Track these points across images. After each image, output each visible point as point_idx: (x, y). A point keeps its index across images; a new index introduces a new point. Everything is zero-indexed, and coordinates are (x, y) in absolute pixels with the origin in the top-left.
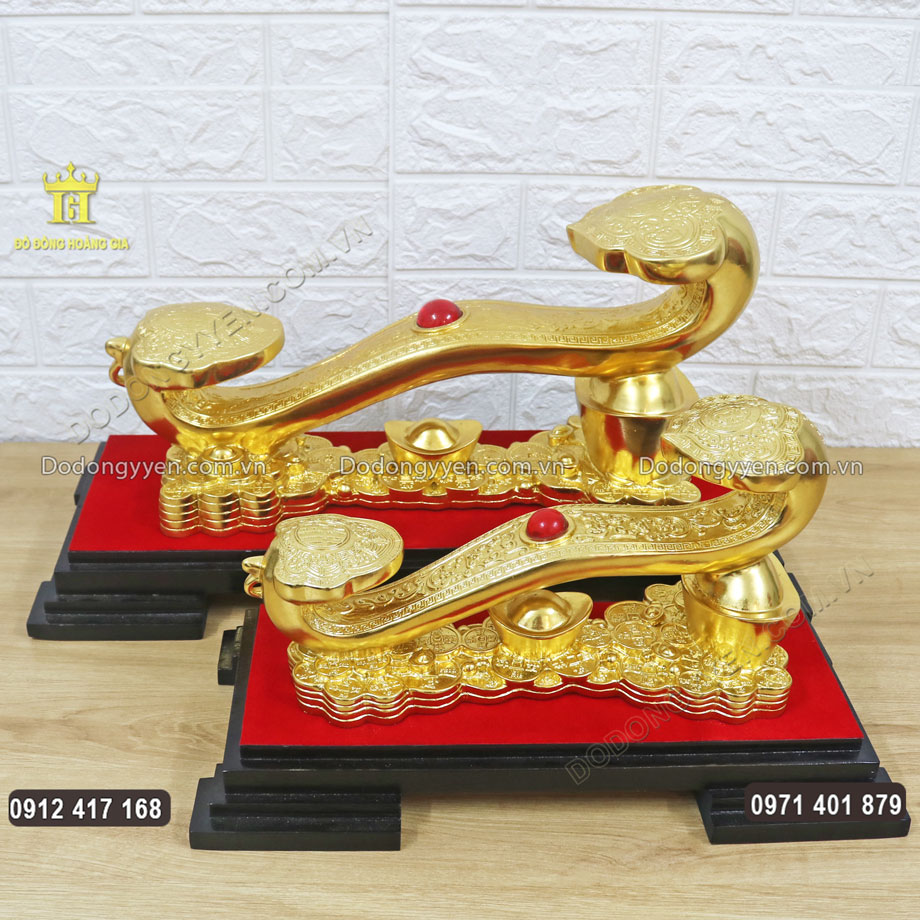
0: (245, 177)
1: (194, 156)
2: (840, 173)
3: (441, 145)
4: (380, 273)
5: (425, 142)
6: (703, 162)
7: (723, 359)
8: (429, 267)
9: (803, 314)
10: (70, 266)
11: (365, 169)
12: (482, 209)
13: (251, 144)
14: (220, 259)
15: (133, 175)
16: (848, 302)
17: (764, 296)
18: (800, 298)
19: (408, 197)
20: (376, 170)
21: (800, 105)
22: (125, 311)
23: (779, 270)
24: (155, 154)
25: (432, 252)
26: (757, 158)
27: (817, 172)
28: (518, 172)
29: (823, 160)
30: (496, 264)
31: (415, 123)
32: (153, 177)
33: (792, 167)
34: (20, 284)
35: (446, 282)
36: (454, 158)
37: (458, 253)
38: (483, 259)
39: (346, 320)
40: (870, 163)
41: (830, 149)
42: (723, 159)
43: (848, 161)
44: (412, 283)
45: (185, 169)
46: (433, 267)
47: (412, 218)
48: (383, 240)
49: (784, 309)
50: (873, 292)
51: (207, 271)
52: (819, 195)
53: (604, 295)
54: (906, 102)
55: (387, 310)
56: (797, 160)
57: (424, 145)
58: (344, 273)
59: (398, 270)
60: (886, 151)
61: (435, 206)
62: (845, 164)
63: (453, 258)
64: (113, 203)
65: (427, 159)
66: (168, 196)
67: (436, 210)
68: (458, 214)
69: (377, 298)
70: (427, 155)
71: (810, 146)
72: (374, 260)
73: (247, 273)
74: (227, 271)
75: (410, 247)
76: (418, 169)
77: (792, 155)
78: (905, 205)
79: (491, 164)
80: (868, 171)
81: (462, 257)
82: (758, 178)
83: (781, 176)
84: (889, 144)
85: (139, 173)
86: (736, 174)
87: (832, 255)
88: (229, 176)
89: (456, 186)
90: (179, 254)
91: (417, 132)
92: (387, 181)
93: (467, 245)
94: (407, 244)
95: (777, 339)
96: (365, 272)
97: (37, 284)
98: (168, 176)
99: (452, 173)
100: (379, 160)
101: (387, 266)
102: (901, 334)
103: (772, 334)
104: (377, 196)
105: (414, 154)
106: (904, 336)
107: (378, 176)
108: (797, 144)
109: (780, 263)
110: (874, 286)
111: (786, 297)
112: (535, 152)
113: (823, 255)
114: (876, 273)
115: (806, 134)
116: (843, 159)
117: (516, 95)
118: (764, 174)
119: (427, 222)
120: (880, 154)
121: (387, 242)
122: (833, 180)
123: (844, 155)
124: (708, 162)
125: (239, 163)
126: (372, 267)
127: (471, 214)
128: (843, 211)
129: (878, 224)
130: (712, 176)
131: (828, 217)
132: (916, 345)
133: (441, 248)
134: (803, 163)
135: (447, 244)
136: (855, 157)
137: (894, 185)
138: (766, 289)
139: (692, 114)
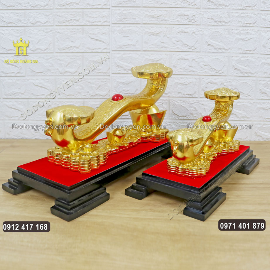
1: (66, 70)
2: (213, 73)
3: (122, 67)
5: (118, 66)
7: (190, 119)
9: (208, 107)
10: (38, 96)
11: (105, 73)
12: (131, 82)
14: (71, 94)
15: (53, 74)
17: (198, 103)
18: (207, 103)
19: (114, 79)
20: (107, 73)
21: (203, 57)
22: (50, 106)
23: (201, 96)
24: (58, 69)
26: (194, 70)
27: (208, 73)
29: (209, 70)
31: (116, 62)
32: (57, 75)
33: (202, 72)
34: (26, 100)
36: (125, 70)
37: (126, 93)
40: (220, 71)
41: (211, 67)
42: (186, 70)
43: (215, 70)
45: (64, 73)
47: (116, 84)
48: (109, 90)
49: (203, 106)
51: (69, 97)
52: (209, 78)
53: (161, 103)
54: (227, 57)
57: (118, 67)
58: (100, 97)
60: (224, 68)
61: (121, 81)
63: (125, 94)
64: (47, 81)
65: (119, 70)
66: (60, 79)
67: (121, 82)
68: (126, 83)
71: (206, 67)
73: (78, 97)
74: (73, 97)
75: (115, 91)
76: (117, 73)
77: (202, 69)
78: (229, 81)
80: (220, 73)
83: (199, 74)
84: (224, 66)
85: (54, 74)
86: (189, 73)
88: (74, 74)
89: (125, 77)
90: (62, 93)
91: (116, 64)
92: (110, 76)
93: (128, 90)
94: (114, 90)
95: (202, 113)
97: (30, 100)
98: (61, 75)
99: (125, 74)
100: (108, 71)
103: (201, 112)
104: (108, 79)
105: (116, 69)
107: (108, 74)
108: (203, 66)
111: (203, 103)
115: (205, 64)
118: (196, 73)
119: (119, 85)
120: (222, 68)
121: (110, 90)
122: (212, 75)
123: (214, 69)
124: (183, 71)
126: (106, 96)
127: (129, 83)
128: (215, 82)
129: (223, 85)
130: (184, 74)
131: (211, 84)
132: (235, 115)
133: (122, 91)
134: (204, 71)
135: (124, 90)
136: (216, 69)
137: (226, 76)
138: (198, 101)
139: (179, 60)
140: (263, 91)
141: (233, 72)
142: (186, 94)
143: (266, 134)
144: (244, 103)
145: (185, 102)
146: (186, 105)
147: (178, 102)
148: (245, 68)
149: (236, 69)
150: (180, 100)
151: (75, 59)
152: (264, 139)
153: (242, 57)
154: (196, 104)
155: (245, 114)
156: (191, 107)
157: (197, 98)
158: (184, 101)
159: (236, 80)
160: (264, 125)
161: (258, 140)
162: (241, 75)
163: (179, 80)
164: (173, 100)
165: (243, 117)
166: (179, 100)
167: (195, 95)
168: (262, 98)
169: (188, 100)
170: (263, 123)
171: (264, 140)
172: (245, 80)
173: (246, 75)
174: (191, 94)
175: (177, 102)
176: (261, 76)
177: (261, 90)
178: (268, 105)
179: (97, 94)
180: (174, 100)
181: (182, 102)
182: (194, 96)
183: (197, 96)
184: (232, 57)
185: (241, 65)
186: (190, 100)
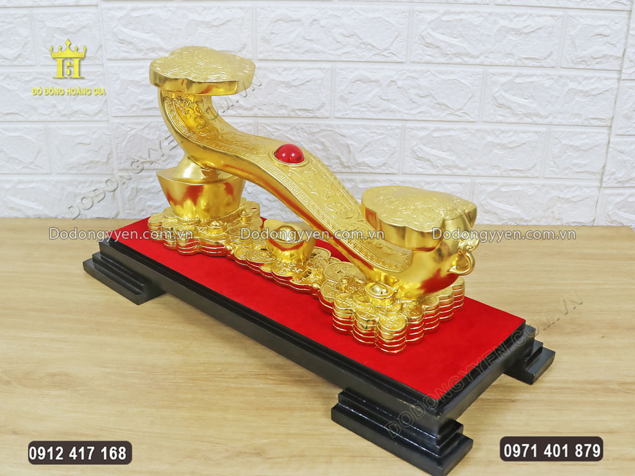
0: (24, 63)
2: (369, 55)
3: (131, 43)
4: (105, 119)
5: (122, 42)
6: (284, 50)
8: (131, 115)
9: (356, 142)
13: (25, 44)
14: (14, 111)
16: (383, 134)
17: (331, 130)
18: (353, 132)
19: (115, 74)
20: (96, 58)
21: (340, 15)
23: (338, 115)
25: (133, 106)
26: (317, 47)
27: (355, 55)
29: (357, 48)
31: (114, 30)
33: (339, 52)
35: (141, 124)
36: (140, 50)
37: (146, 106)
39: (88, 146)
40: (386, 50)
41: (361, 41)
42: (296, 48)
43: (372, 48)
44: (123, 124)
46: (134, 115)
47: (118, 86)
48: (104, 100)
49: (344, 138)
50: (398, 128)
51: (8, 118)
52: (357, 69)
54: (405, 12)
55: (111, 141)
56: (342, 48)
58: (84, 119)
59: (114, 117)
60: (396, 42)
61: (131, 79)
62: (371, 50)
63: (144, 109)
65: (124, 51)
67: (132, 81)
68: (144, 83)
69: (104, 134)
70: (124, 49)
71: (348, 39)
72: (100, 111)
73: (31, 119)
74: (20, 118)
75: (119, 103)
76: (119, 58)
77: (338, 45)
78: (411, 75)
80: (386, 54)
81: (149, 109)
82: (319, 59)
83: (332, 58)
84: (396, 38)
86: (306, 57)
87: (369, 105)
88: (16, 63)
89: (143, 67)
91: (116, 36)
92: (103, 65)
93: (152, 101)
94: (116, 101)
95: (341, 157)
96: (96, 118)
99: (139, 59)
100: (97, 53)
101: (108, 114)
102: (418, 153)
103: (339, 154)
104: (99, 73)
105: (116, 49)
106: (420, 154)
107: (97, 61)
108: (340, 38)
109: (338, 111)
110: (398, 124)
111: (345, 131)
113: (364, 105)
114: (398, 116)
115: (345, 32)
116: (368, 47)
118: (323, 57)
119: (127, 88)
120: (392, 43)
122: (365, 60)
123: (370, 44)
124: (288, 50)
125: (20, 55)
126: (100, 115)
128: (373, 79)
129: (395, 86)
130: (291, 59)
131: (364, 82)
132: (429, 160)
133: (137, 103)
134: (345, 50)
135: (141, 101)
136: (377, 46)
137: (403, 63)
138: (331, 126)
139: (275, 22)
140: (501, 101)
141: (420, 52)
142: (300, 110)
143: (509, 208)
144: (452, 133)
145: (297, 129)
146: (300, 137)
147: (280, 130)
148: (453, 41)
149: (428, 45)
150: (285, 125)
151: (11, 23)
152: (503, 220)
153: (444, 14)
154: (324, 133)
156: (314, 142)
157: (327, 118)
158: (293, 128)
159: (429, 73)
160: (504, 185)
161: (488, 223)
162: (443, 60)
163: (280, 74)
164: (265, 124)
165: (448, 167)
166: (280, 124)
167: (322, 111)
168: (500, 118)
169: (305, 124)
170: (500, 181)
171: (503, 222)
172: (453, 73)
173: (458, 60)
174: (311, 108)
175: (275, 130)
176: (496, 62)
177: (495, 98)
178: (514, 138)
179: (76, 112)
180: (268, 125)
181: (289, 128)
182: (319, 115)
183: (327, 115)
184: (417, 13)
185: (443, 34)
186: (308, 124)
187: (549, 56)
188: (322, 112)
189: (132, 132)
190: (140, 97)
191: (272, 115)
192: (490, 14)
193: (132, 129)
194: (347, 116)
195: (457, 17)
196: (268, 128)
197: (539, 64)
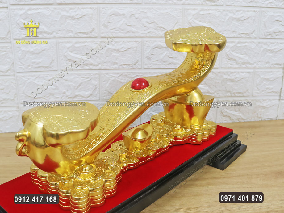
2: (161, 33)
4: (12, 74)
6: (116, 32)
8: (28, 71)
11: (3, 38)
12: (44, 50)
20: (7, 39)
21: (146, 12)
23: (146, 67)
25: (29, 65)
26: (134, 29)
27: (154, 34)
28: (55, 38)
29: (155, 30)
30: (51, 69)
33: (146, 32)
37: (37, 66)
38: (46, 67)
39: (3, 90)
41: (157, 26)
42: (122, 30)
43: (164, 29)
44: (23, 77)
46: (30, 71)
47: (20, 54)
52: (156, 41)
53: (88, 78)
54: (180, 10)
55: (16, 86)
56: (147, 30)
57: (22, 29)
59: (18, 72)
60: (176, 26)
61: (28, 50)
62: (163, 30)
65: (23, 34)
68: (36, 52)
69: (12, 83)
71: (151, 25)
72: (9, 69)
75: (21, 64)
77: (145, 28)
79: (45, 35)
81: (39, 67)
82: (135, 36)
83: (142, 35)
84: (176, 23)
86: (128, 35)
87: (163, 61)
91: (19, 25)
92: (11, 42)
93: (40, 63)
94: (19, 63)
96: (7, 74)
100: (7, 35)
101: (14, 71)
104: (8, 47)
105: (19, 33)
107: (8, 40)
108: (146, 24)
109: (146, 65)
112: (59, 30)
113: (160, 61)
115: (149, 21)
116: (162, 29)
117: (51, 11)
118: (137, 35)
119: (26, 56)
120: (174, 27)
121: (13, 63)
122: (159, 36)
123: (162, 27)
124: (118, 32)
126: (9, 72)
127: (40, 52)
130: (119, 36)
131: (159, 48)
134: (149, 31)
135: (33, 63)
136: (166, 28)
138: (141, 73)
139: (110, 16)
140: (230, 57)
142: (124, 65)
145: (123, 76)
147: (114, 76)
150: (116, 74)
152: (233, 120)
153: (201, 10)
155: (207, 88)
157: (140, 69)
158: (121, 75)
161: (225, 122)
163: (113, 45)
164: (105, 73)
166: (114, 73)
168: (230, 66)
170: (231, 99)
174: (130, 64)
175: (111, 77)
177: (228, 55)
178: (237, 76)
180: (107, 74)
181: (119, 75)
182: (135, 67)
183: (140, 67)
184: (187, 10)
185: (200, 21)
186: (129, 73)
187: (253, 32)
188: (137, 66)
189: (29, 81)
190: (33, 61)
191: (109, 68)
192: (224, 10)
193: (29, 79)
194: (151, 67)
195: (207, 12)
196: (107, 76)
197: (248, 36)
